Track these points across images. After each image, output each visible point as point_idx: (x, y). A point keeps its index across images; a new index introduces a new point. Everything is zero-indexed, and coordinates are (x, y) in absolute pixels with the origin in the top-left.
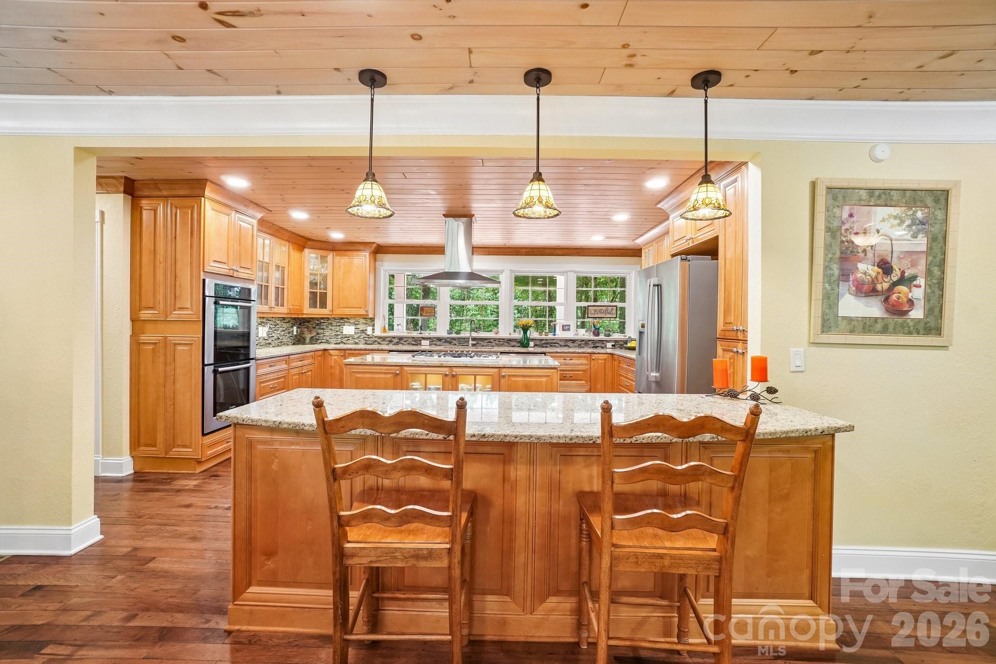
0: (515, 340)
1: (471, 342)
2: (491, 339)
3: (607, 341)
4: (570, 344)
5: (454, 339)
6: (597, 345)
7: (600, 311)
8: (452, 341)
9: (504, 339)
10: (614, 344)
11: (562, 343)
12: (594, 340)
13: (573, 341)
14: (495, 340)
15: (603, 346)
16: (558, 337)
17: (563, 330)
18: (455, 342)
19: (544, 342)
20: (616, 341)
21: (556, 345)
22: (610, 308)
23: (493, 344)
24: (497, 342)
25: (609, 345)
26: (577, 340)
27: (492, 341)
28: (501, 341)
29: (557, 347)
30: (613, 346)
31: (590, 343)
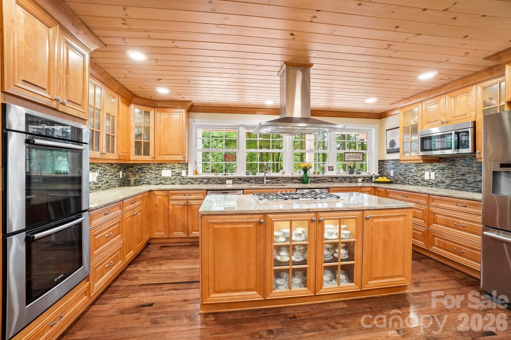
0: (296, 178)
1: (265, 181)
2: (279, 178)
3: (359, 178)
4: (335, 180)
5: (251, 178)
6: (353, 180)
7: (352, 156)
8: (250, 180)
9: (288, 178)
10: (363, 179)
11: (329, 180)
12: (350, 177)
13: (337, 178)
14: (282, 178)
15: (356, 181)
16: (326, 175)
17: (329, 170)
18: (252, 181)
19: (317, 179)
20: (364, 177)
21: (325, 181)
22: (359, 154)
23: (281, 182)
24: (283, 180)
25: (360, 180)
26: (339, 177)
27: (280, 179)
28: (287, 179)
29: (326, 182)
30: (362, 180)
31: (347, 179)
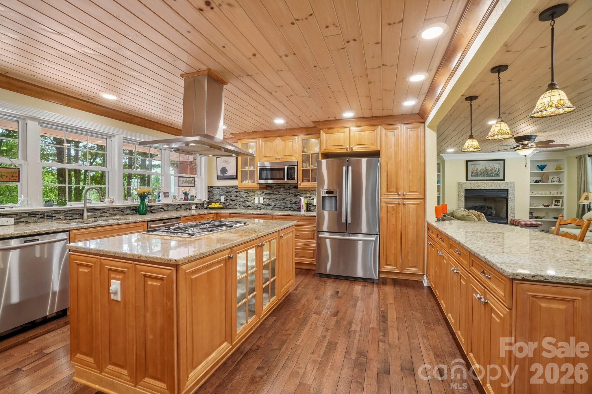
0: (129, 208)
1: (86, 214)
2: (104, 209)
3: (192, 204)
4: (171, 208)
5: (58, 212)
6: (187, 207)
7: (186, 182)
8: (54, 215)
9: (118, 208)
10: (196, 206)
11: (166, 208)
12: (185, 204)
13: (173, 206)
14: (109, 209)
15: (190, 208)
16: (162, 203)
17: (165, 197)
18: (58, 216)
19: (153, 208)
20: (197, 204)
21: (161, 210)
22: (191, 179)
23: (107, 214)
24: (111, 212)
25: (193, 207)
26: (175, 205)
27: (106, 210)
28: (116, 210)
29: (162, 212)
30: (196, 207)
31: (183, 206)
